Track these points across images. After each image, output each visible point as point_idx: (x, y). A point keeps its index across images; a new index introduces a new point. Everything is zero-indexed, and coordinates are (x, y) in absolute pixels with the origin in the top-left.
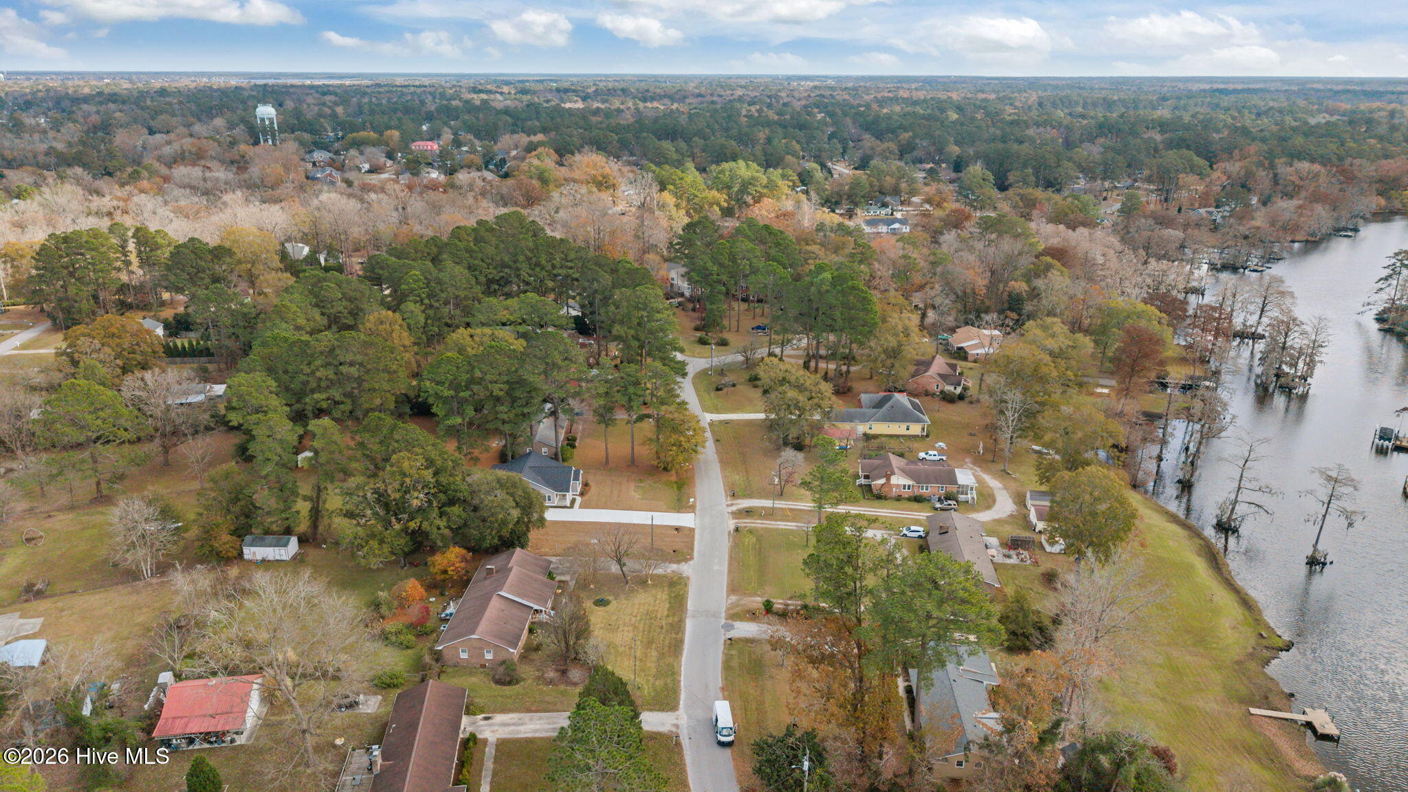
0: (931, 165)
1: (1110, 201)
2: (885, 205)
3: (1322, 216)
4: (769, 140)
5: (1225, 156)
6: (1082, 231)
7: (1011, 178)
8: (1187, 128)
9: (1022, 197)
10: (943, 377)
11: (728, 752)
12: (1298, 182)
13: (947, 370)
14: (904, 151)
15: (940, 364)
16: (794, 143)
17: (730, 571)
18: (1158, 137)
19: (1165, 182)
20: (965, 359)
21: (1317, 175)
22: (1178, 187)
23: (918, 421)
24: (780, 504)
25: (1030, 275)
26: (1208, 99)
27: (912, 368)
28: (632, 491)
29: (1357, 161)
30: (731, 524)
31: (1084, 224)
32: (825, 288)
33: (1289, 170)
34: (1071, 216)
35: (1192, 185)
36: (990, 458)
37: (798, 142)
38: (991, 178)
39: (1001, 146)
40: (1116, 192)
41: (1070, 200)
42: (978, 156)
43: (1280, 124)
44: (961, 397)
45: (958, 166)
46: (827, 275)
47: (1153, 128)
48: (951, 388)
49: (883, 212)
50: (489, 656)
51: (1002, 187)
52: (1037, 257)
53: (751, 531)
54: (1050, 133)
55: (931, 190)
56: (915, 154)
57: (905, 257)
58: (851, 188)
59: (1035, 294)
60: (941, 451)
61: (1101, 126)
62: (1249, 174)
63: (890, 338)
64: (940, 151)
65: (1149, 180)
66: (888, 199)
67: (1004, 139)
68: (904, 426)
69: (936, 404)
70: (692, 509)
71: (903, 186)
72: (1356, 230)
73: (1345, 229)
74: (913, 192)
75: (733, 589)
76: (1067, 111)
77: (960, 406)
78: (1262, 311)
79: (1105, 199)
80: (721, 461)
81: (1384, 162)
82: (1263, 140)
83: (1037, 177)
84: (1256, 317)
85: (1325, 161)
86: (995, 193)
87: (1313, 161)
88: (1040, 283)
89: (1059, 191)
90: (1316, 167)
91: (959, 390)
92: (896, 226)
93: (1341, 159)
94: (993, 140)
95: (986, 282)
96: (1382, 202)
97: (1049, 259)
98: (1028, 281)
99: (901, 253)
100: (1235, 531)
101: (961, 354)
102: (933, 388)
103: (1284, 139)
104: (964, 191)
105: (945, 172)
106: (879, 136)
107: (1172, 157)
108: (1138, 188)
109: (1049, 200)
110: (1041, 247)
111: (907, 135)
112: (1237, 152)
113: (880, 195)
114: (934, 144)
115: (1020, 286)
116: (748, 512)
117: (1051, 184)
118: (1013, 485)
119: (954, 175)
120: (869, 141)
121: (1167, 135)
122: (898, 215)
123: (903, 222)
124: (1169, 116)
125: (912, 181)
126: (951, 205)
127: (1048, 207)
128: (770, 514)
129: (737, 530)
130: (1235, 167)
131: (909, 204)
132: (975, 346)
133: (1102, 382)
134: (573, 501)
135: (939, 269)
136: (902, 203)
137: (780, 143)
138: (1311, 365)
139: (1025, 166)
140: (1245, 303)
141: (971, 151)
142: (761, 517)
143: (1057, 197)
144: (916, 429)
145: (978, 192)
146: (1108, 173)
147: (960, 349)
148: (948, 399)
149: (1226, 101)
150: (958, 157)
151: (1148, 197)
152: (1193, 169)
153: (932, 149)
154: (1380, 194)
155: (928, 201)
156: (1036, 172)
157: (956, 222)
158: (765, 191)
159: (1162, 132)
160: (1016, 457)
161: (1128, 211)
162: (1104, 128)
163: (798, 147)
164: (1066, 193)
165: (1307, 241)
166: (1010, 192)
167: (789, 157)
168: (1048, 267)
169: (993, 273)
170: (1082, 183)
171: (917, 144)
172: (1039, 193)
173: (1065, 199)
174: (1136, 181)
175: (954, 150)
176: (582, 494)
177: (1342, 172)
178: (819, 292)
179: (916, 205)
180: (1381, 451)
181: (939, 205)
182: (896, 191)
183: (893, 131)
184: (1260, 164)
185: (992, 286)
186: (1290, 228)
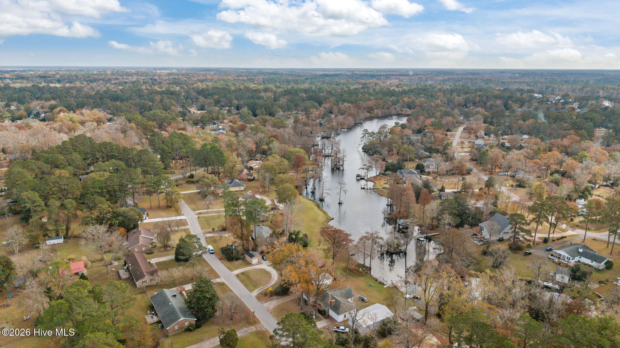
0: (228, 108)
1: (291, 119)
2: (214, 124)
3: (351, 121)
4: (162, 100)
5: (324, 101)
6: (282, 129)
7: (258, 112)
8: (313, 91)
9: (262, 119)
10: (247, 174)
11: (213, 255)
12: (345, 110)
13: (248, 173)
14: (217, 102)
15: (246, 171)
16: (172, 101)
17: (200, 225)
18: (304, 95)
19: (306, 111)
20: (252, 170)
21: (350, 107)
22: (311, 113)
23: (243, 186)
24: (209, 210)
25: (267, 144)
26: (321, 79)
27: (238, 173)
28: (162, 213)
29: (361, 102)
30: (197, 216)
31: (282, 127)
32: (209, 150)
33: (342, 106)
34: (278, 125)
35: (315, 113)
36: (264, 193)
37: (174, 100)
38: (251, 113)
39: (252, 100)
40: (293, 115)
41: (277, 119)
42: (245, 105)
43: (342, 89)
44: (253, 179)
45: (238, 108)
46: (209, 147)
47: (303, 92)
48: (250, 177)
49: (215, 126)
50: (143, 249)
51: (255, 116)
52: (269, 138)
53: (202, 217)
54: (269, 94)
55: (231, 118)
56: (221, 104)
57: (229, 140)
58: (201, 118)
59: (270, 149)
60: (250, 193)
61: (285, 91)
62: (332, 108)
63: (231, 164)
64: (231, 102)
65: (302, 111)
66: (215, 121)
67: (253, 97)
68: (239, 188)
69: (247, 182)
70: (183, 215)
71: (220, 116)
72: (361, 124)
73: (358, 124)
74: (224, 119)
75: (202, 229)
76: (274, 85)
77: (253, 182)
78: (332, 149)
79: (289, 118)
80: (187, 203)
81: (368, 102)
82: (336, 96)
83: (266, 112)
84: (331, 150)
85: (351, 102)
86: (254, 118)
87: (349, 103)
88: (271, 145)
89: (273, 116)
90: (350, 105)
91: (252, 178)
92: (221, 131)
93: (356, 102)
94: (249, 98)
95: (255, 147)
96: (369, 114)
97: (272, 138)
98: (268, 146)
99: (228, 139)
100: (323, 200)
101: (251, 168)
102: (245, 178)
103: (342, 95)
104: (242, 117)
105: (234, 111)
106: (205, 97)
107: (308, 103)
108: (299, 114)
109: (271, 119)
110: (270, 135)
111: (217, 97)
112: (328, 100)
113: (213, 119)
114: (227, 100)
115: (265, 147)
116: (200, 213)
117: (271, 114)
118: (270, 198)
119: (237, 111)
120: (201, 99)
121: (307, 95)
122: (220, 127)
123: (223, 129)
124: (308, 87)
125: (223, 114)
126: (240, 123)
127: (271, 122)
128: (207, 213)
129: (199, 217)
130: (327, 105)
131: (223, 123)
132: (255, 166)
133: (290, 172)
134: (146, 218)
135: (241, 143)
136: (221, 123)
137: (167, 101)
138: (343, 161)
139: (261, 108)
140: (328, 147)
141: (242, 102)
142: (204, 214)
143: (273, 118)
144: (242, 188)
145: (247, 118)
146: (289, 109)
147: (250, 167)
148: (250, 180)
149: (327, 79)
150: (237, 105)
151: (302, 117)
152: (314, 107)
153: (227, 102)
154: (368, 112)
155: (231, 122)
156: (266, 109)
157: (243, 128)
158: (172, 121)
159: (306, 93)
160: (269, 192)
161: (296, 121)
162: (287, 92)
163: (174, 102)
164: (277, 116)
165: (347, 128)
166: (258, 117)
167: (173, 107)
168: (273, 141)
169: (256, 144)
170: (281, 113)
171: (221, 100)
172: (268, 117)
173: (276, 119)
174: (298, 111)
175: (236, 102)
176: (147, 216)
177: (357, 106)
178: (206, 151)
179: (226, 123)
180: (358, 180)
181: (235, 123)
182: (218, 119)
183: (211, 95)
184: (335, 104)
185: (257, 148)
186: (342, 125)
